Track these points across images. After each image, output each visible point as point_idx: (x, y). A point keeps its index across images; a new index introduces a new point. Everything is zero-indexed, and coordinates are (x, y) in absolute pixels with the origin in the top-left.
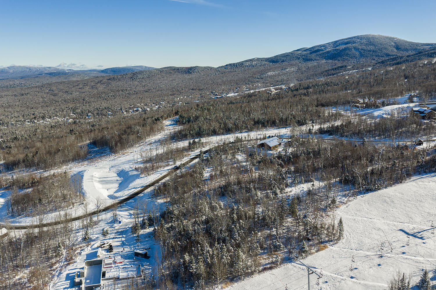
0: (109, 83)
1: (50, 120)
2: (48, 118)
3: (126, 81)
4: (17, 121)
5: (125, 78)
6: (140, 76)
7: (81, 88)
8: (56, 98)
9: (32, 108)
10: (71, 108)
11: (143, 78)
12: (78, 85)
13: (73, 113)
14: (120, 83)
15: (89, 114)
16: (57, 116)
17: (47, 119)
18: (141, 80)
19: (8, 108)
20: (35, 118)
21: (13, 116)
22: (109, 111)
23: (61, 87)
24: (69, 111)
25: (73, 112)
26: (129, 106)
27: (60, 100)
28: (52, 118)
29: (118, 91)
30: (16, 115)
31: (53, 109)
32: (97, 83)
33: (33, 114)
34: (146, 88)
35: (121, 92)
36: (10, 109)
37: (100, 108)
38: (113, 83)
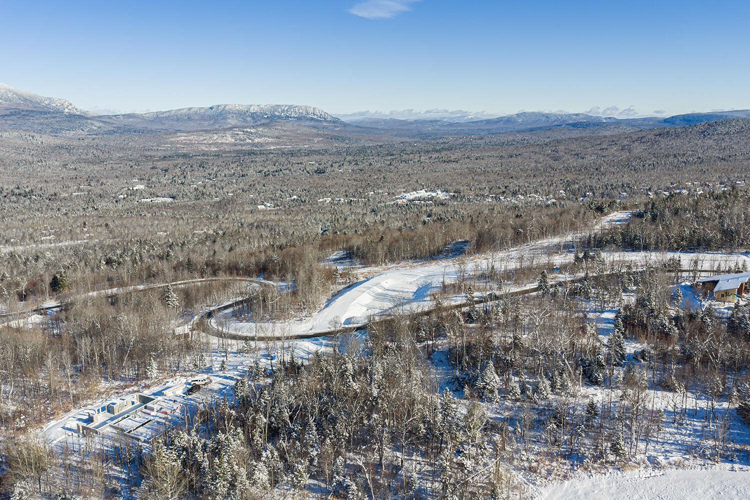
0: (656, 142)
1: (522, 198)
2: (521, 194)
3: (690, 139)
4: (477, 196)
5: (691, 132)
6: (720, 129)
7: (603, 149)
8: (555, 164)
9: (512, 178)
10: (567, 181)
11: (727, 133)
12: (600, 144)
13: (565, 191)
14: (676, 143)
15: (588, 193)
16: (536, 192)
17: (520, 196)
18: (721, 136)
19: (480, 175)
20: (504, 192)
21: (478, 187)
22: (625, 191)
23: (573, 146)
24: (561, 186)
25: (567, 188)
26: (669, 184)
27: (560, 168)
28: (528, 195)
29: (667, 156)
30: (484, 185)
31: (539, 181)
32: (634, 142)
33: (506, 187)
34: (727, 152)
35: (671, 159)
36: (482, 178)
37: (612, 185)
38: (664, 142)
